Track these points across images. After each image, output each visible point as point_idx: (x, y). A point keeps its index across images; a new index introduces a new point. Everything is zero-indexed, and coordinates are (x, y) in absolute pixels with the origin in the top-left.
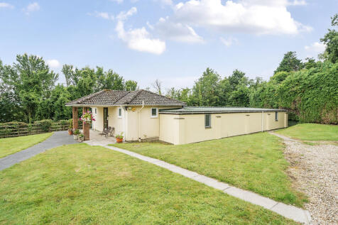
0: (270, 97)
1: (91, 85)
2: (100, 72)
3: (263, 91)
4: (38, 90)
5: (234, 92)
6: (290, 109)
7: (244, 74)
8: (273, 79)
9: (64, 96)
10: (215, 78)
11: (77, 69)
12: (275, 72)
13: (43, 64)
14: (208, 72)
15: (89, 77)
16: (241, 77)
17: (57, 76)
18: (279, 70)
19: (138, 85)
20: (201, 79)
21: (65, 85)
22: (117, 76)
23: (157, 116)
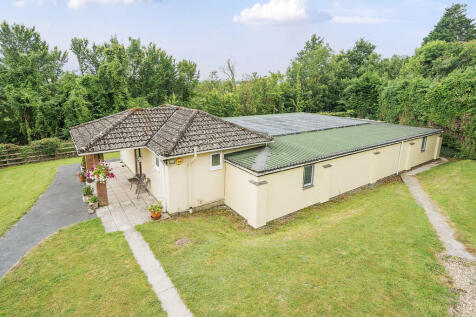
0: (415, 101)
1: (120, 73)
2: (135, 47)
3: (403, 87)
4: (34, 84)
5: (355, 80)
6: (446, 129)
7: (374, 47)
8: (421, 53)
9: (77, 95)
10: (325, 53)
11: (94, 47)
12: (426, 41)
13: (37, 39)
14: (314, 43)
15: (116, 59)
16: (369, 53)
17: (65, 56)
18: (433, 37)
19: (197, 69)
20: (302, 53)
21: (79, 73)
22: (162, 55)
23: (221, 166)
